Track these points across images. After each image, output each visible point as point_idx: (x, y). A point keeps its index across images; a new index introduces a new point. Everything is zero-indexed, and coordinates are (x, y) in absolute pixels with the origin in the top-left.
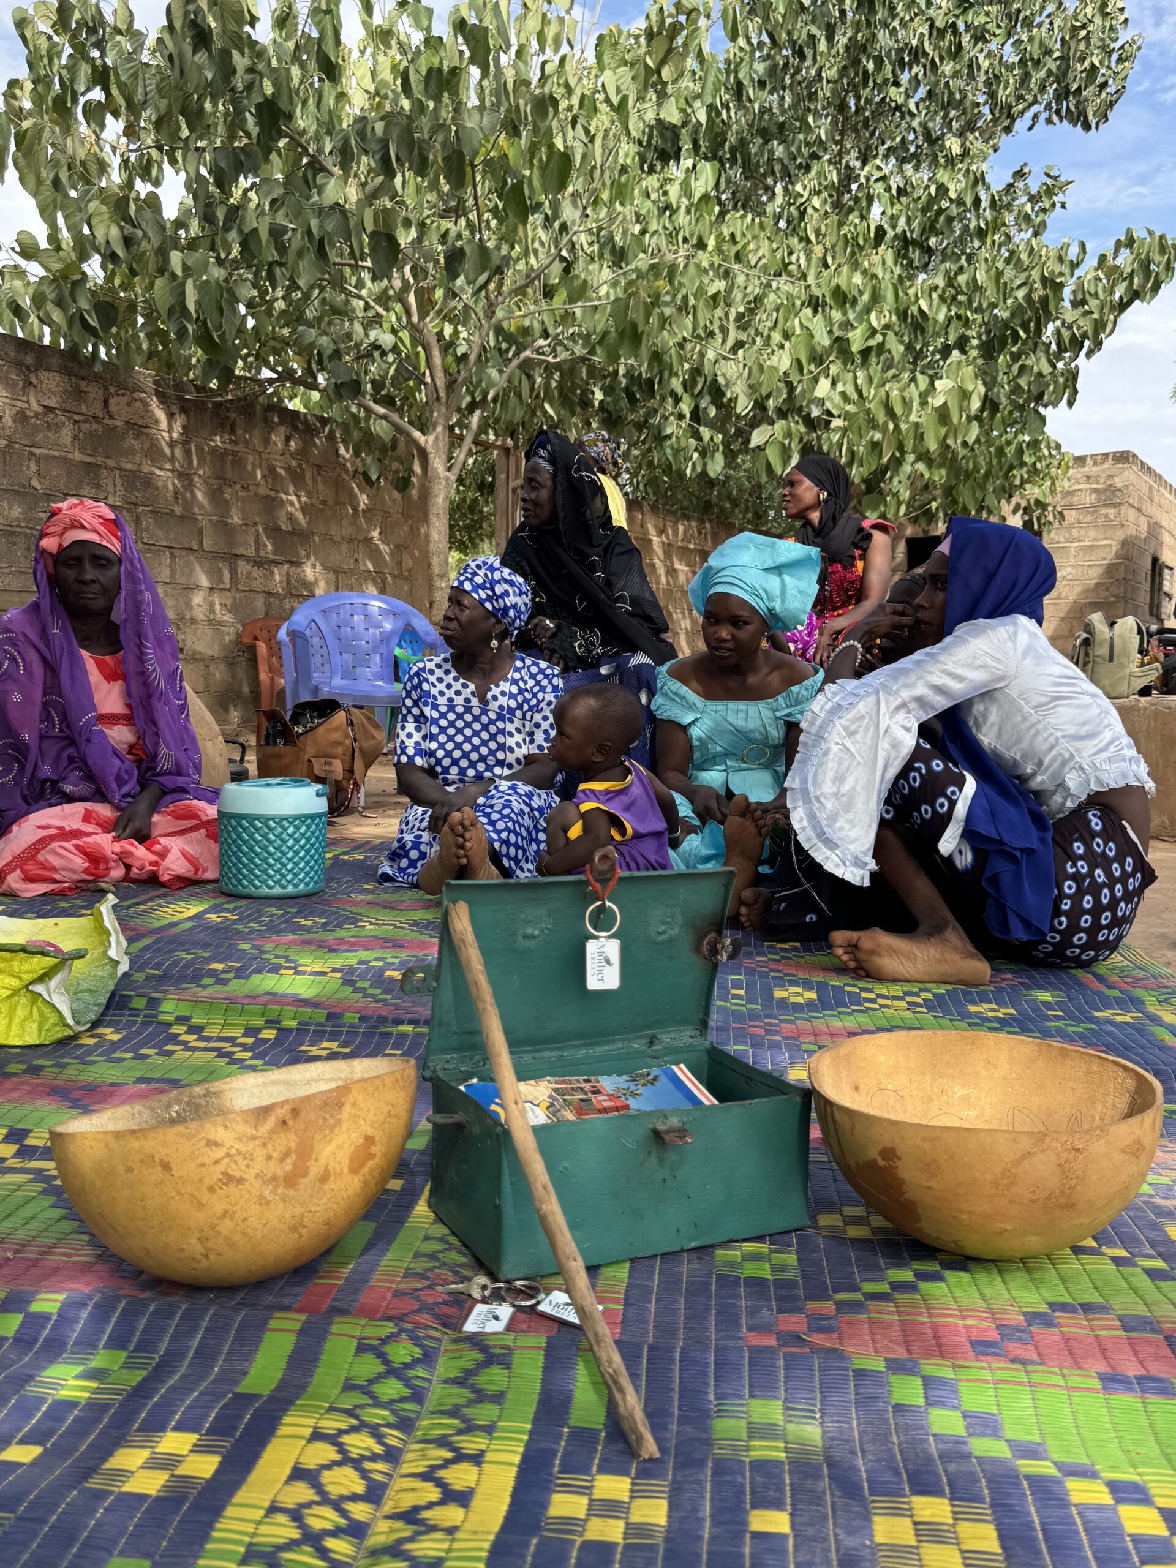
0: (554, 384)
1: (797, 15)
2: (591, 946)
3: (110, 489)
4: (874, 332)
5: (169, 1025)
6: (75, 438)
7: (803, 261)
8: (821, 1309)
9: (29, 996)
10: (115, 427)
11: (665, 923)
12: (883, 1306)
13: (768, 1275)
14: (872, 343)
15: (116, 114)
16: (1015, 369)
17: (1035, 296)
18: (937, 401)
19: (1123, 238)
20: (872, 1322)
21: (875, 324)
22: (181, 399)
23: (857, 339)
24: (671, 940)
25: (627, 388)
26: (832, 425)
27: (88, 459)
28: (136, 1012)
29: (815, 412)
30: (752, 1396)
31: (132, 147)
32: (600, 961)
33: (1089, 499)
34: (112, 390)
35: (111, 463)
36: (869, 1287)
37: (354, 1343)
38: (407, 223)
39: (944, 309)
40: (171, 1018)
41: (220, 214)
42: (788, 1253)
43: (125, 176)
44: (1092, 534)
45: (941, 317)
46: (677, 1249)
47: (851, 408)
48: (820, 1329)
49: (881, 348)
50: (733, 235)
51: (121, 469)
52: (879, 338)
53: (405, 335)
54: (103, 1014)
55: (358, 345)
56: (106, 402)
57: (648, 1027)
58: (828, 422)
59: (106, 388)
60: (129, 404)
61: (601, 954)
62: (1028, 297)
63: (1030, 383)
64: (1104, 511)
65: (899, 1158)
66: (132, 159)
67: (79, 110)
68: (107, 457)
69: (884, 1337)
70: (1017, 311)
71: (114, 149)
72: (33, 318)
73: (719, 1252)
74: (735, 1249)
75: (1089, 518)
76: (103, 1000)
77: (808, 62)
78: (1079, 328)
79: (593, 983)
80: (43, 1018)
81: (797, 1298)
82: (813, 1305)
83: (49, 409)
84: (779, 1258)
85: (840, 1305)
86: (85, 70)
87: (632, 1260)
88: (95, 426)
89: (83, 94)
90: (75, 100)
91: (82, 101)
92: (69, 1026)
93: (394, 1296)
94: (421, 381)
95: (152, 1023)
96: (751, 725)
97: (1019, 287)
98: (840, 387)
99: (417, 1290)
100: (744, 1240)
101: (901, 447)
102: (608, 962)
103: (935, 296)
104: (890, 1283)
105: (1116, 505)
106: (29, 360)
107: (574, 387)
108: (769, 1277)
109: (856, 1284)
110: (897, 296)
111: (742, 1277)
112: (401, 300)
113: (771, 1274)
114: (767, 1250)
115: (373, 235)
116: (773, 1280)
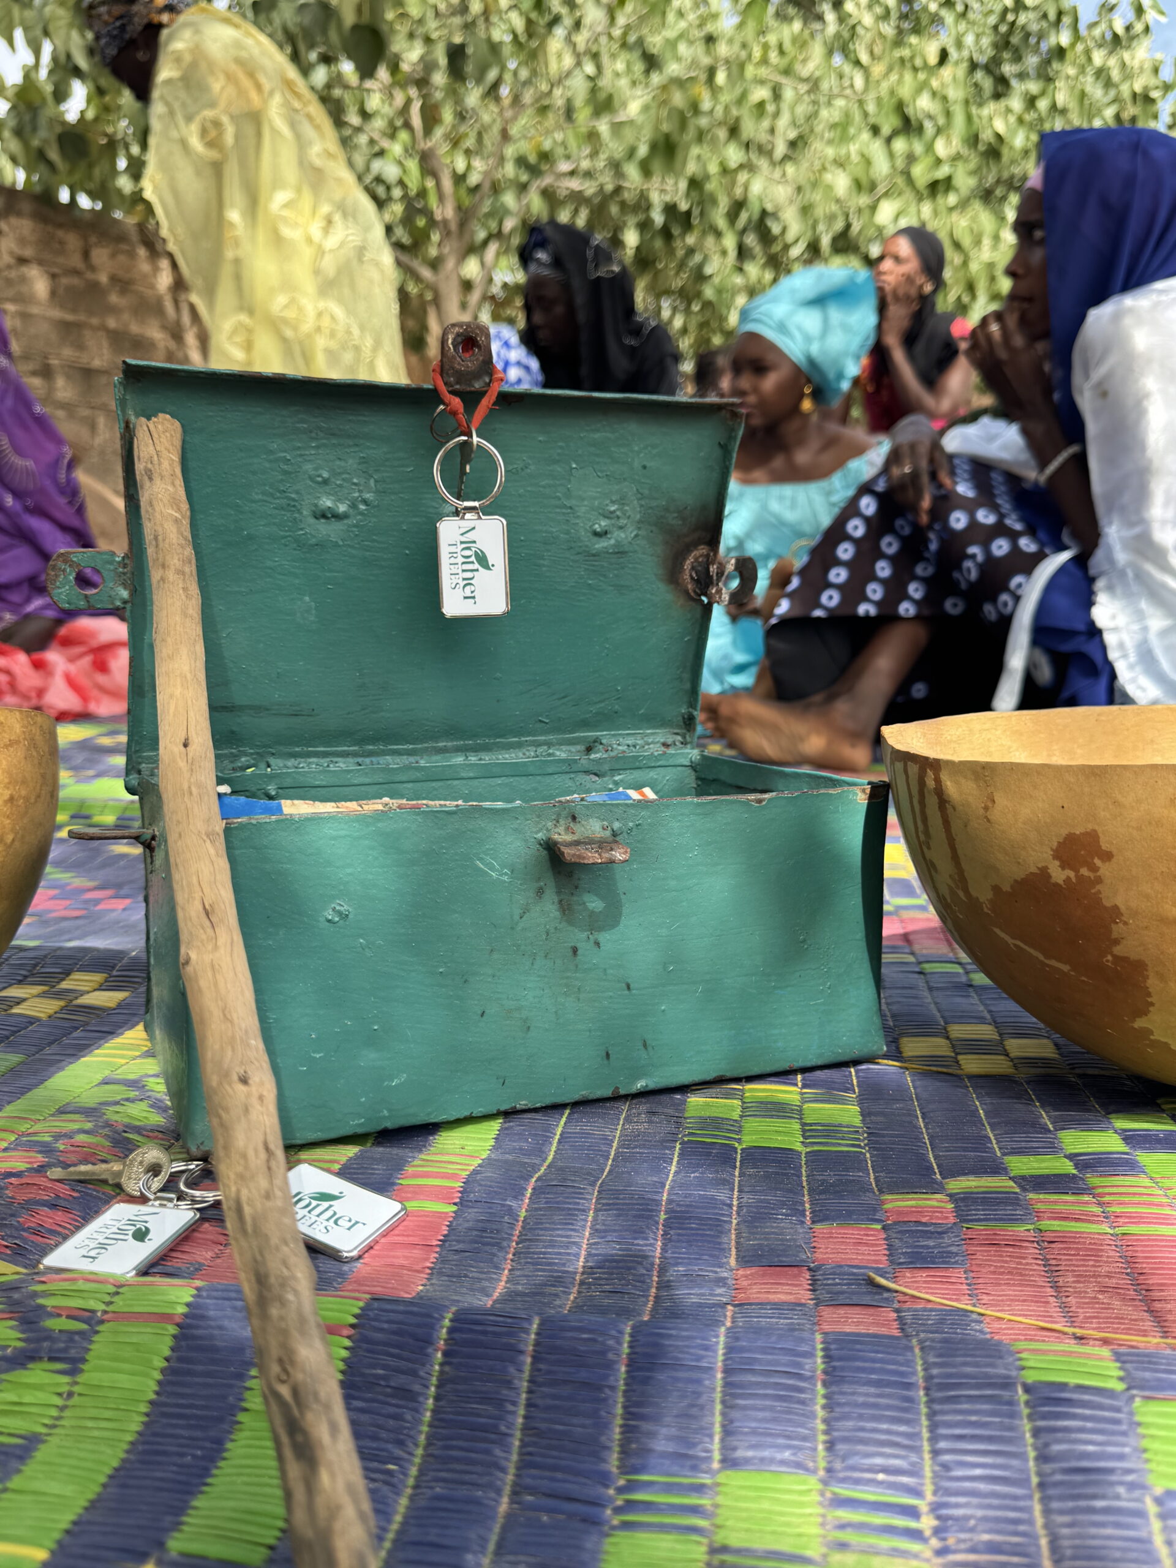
2: (449, 531)
4: (938, 162)
6: (52, 293)
7: (859, 82)
8: (920, 1211)
10: (98, 283)
11: (608, 515)
12: (1066, 1201)
13: (796, 1143)
14: (939, 175)
20: (1046, 1241)
21: (942, 153)
23: (921, 172)
24: (620, 552)
27: (69, 317)
30: (730, 1462)
32: (466, 560)
34: (94, 240)
36: (1022, 1165)
42: (843, 1101)
46: (608, 1093)
48: (920, 1260)
49: (949, 179)
50: (780, 46)
51: (105, 328)
52: (946, 170)
57: (585, 724)
59: (86, 238)
60: (114, 256)
61: (468, 545)
65: (1108, 856)
68: (91, 315)
69: (1080, 1278)
73: (695, 1101)
74: (727, 1096)
79: (453, 605)
81: (865, 1189)
82: (897, 1203)
83: (26, 255)
84: (822, 1111)
85: (963, 1201)
87: (508, 1114)
88: (75, 281)
94: (433, 222)
96: (798, 515)
100: (750, 1079)
102: (482, 560)
104: (1071, 1157)
108: (798, 1147)
109: (995, 1158)
110: (969, 118)
111: (739, 1147)
112: (407, 125)
113: (802, 1142)
114: (798, 1097)
115: (356, 28)
116: (807, 1153)
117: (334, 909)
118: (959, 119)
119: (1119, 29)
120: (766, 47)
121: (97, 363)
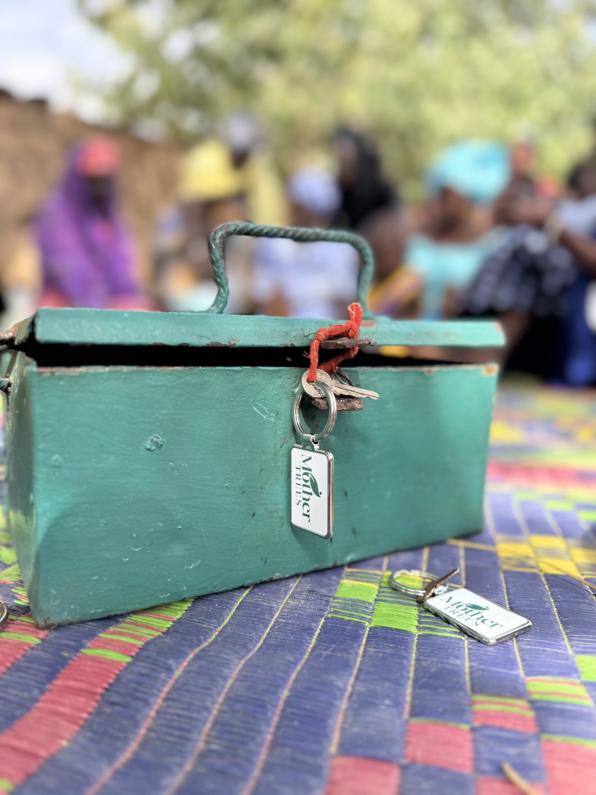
13: (412, 627)
73: (344, 582)
82: (483, 705)
85: (541, 711)
108: (414, 630)
113: (417, 626)
116: (419, 636)
117: (152, 441)
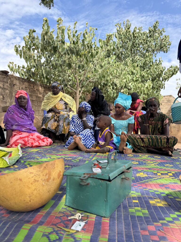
0: (93, 85)
1: (126, 38)
3: (34, 98)
4: (137, 78)
5: (27, 165)
6: (29, 91)
7: (127, 69)
9: (2, 159)
10: (35, 90)
12: (172, 224)
14: (137, 79)
15: (36, 50)
16: (156, 83)
17: (159, 73)
18: (146, 86)
19: (171, 66)
21: (137, 77)
22: (44, 86)
23: (135, 79)
25: (103, 85)
26: (132, 90)
27: (31, 94)
28: (21, 163)
29: (129, 88)
31: (38, 54)
33: (166, 101)
34: (35, 85)
35: (34, 95)
36: (167, 219)
37: (42, 233)
38: (74, 63)
39: (147, 75)
40: (27, 164)
41: (49, 61)
42: (145, 210)
43: (37, 58)
44: (167, 106)
45: (146, 76)
47: (134, 87)
49: (138, 80)
50: (117, 65)
51: (35, 95)
52: (138, 79)
53: (74, 78)
54: (15, 163)
55: (67, 79)
56: (34, 87)
58: (131, 89)
59: (34, 85)
60: (37, 87)
62: (158, 73)
63: (158, 85)
64: (168, 103)
66: (38, 56)
67: (31, 49)
68: (34, 94)
70: (157, 75)
71: (36, 54)
72: (24, 76)
74: (133, 209)
75: (166, 104)
76: (16, 161)
77: (127, 44)
78: (166, 77)
80: (4, 163)
81: (151, 222)
83: (26, 87)
84: (143, 211)
86: (32, 44)
88: (32, 90)
89: (32, 47)
90: (31, 48)
91: (32, 48)
92: (8, 164)
93: (55, 218)
94: (76, 84)
95: (24, 165)
96: (123, 124)
97: (157, 72)
98: (133, 85)
99: (61, 217)
101: (141, 93)
103: (145, 73)
104: (172, 218)
105: (170, 102)
106: (24, 81)
107: (96, 85)
109: (163, 218)
110: (140, 73)
111: (136, 216)
112: (73, 73)
113: (143, 215)
114: (140, 209)
115: (68, 63)
116: (143, 217)
118: (139, 73)
119: (158, 63)
120: (116, 65)
121: (34, 100)
